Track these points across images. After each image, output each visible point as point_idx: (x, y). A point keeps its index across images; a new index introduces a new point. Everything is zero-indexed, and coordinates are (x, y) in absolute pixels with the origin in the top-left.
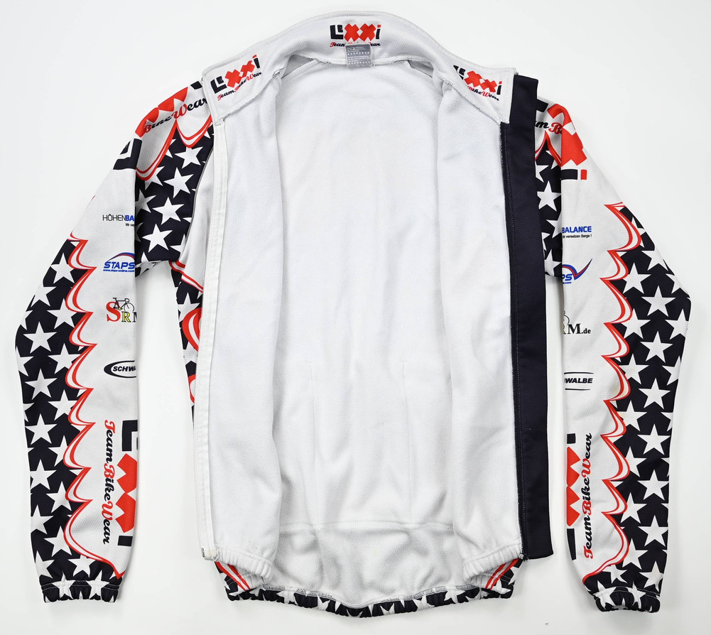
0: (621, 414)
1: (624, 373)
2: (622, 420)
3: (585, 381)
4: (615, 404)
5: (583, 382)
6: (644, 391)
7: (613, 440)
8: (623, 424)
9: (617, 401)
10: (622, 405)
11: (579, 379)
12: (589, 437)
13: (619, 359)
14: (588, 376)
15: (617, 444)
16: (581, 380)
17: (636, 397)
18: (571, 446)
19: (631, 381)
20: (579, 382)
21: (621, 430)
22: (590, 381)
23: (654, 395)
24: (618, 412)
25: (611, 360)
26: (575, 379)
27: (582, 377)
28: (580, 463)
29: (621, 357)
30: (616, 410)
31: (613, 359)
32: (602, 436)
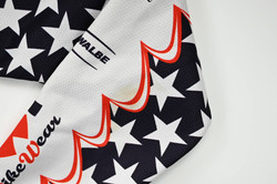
0: (114, 125)
1: (151, 83)
2: (110, 131)
3: (99, 55)
4: (115, 109)
5: (95, 55)
6: (158, 121)
7: (84, 145)
8: (108, 136)
9: (120, 109)
10: (122, 117)
11: (93, 48)
12: (56, 121)
13: (156, 61)
14: (106, 52)
15: (85, 152)
16: (95, 51)
17: (143, 121)
18: (29, 116)
19: (152, 100)
20: (90, 51)
21: (101, 141)
22: (104, 59)
23: (166, 134)
24: (112, 122)
25: (148, 55)
26: (89, 44)
27: (99, 47)
28: (26, 142)
29: (160, 61)
30: (111, 117)
31: (150, 57)
32: (74, 132)
